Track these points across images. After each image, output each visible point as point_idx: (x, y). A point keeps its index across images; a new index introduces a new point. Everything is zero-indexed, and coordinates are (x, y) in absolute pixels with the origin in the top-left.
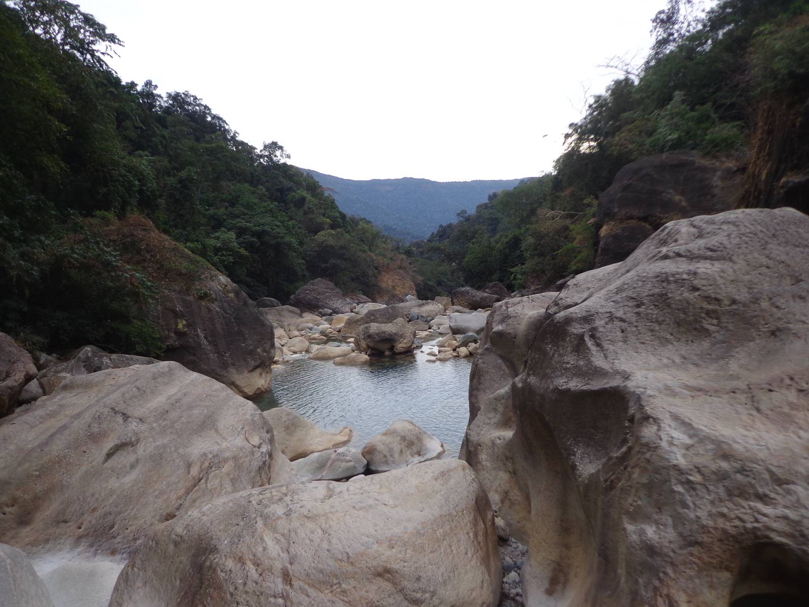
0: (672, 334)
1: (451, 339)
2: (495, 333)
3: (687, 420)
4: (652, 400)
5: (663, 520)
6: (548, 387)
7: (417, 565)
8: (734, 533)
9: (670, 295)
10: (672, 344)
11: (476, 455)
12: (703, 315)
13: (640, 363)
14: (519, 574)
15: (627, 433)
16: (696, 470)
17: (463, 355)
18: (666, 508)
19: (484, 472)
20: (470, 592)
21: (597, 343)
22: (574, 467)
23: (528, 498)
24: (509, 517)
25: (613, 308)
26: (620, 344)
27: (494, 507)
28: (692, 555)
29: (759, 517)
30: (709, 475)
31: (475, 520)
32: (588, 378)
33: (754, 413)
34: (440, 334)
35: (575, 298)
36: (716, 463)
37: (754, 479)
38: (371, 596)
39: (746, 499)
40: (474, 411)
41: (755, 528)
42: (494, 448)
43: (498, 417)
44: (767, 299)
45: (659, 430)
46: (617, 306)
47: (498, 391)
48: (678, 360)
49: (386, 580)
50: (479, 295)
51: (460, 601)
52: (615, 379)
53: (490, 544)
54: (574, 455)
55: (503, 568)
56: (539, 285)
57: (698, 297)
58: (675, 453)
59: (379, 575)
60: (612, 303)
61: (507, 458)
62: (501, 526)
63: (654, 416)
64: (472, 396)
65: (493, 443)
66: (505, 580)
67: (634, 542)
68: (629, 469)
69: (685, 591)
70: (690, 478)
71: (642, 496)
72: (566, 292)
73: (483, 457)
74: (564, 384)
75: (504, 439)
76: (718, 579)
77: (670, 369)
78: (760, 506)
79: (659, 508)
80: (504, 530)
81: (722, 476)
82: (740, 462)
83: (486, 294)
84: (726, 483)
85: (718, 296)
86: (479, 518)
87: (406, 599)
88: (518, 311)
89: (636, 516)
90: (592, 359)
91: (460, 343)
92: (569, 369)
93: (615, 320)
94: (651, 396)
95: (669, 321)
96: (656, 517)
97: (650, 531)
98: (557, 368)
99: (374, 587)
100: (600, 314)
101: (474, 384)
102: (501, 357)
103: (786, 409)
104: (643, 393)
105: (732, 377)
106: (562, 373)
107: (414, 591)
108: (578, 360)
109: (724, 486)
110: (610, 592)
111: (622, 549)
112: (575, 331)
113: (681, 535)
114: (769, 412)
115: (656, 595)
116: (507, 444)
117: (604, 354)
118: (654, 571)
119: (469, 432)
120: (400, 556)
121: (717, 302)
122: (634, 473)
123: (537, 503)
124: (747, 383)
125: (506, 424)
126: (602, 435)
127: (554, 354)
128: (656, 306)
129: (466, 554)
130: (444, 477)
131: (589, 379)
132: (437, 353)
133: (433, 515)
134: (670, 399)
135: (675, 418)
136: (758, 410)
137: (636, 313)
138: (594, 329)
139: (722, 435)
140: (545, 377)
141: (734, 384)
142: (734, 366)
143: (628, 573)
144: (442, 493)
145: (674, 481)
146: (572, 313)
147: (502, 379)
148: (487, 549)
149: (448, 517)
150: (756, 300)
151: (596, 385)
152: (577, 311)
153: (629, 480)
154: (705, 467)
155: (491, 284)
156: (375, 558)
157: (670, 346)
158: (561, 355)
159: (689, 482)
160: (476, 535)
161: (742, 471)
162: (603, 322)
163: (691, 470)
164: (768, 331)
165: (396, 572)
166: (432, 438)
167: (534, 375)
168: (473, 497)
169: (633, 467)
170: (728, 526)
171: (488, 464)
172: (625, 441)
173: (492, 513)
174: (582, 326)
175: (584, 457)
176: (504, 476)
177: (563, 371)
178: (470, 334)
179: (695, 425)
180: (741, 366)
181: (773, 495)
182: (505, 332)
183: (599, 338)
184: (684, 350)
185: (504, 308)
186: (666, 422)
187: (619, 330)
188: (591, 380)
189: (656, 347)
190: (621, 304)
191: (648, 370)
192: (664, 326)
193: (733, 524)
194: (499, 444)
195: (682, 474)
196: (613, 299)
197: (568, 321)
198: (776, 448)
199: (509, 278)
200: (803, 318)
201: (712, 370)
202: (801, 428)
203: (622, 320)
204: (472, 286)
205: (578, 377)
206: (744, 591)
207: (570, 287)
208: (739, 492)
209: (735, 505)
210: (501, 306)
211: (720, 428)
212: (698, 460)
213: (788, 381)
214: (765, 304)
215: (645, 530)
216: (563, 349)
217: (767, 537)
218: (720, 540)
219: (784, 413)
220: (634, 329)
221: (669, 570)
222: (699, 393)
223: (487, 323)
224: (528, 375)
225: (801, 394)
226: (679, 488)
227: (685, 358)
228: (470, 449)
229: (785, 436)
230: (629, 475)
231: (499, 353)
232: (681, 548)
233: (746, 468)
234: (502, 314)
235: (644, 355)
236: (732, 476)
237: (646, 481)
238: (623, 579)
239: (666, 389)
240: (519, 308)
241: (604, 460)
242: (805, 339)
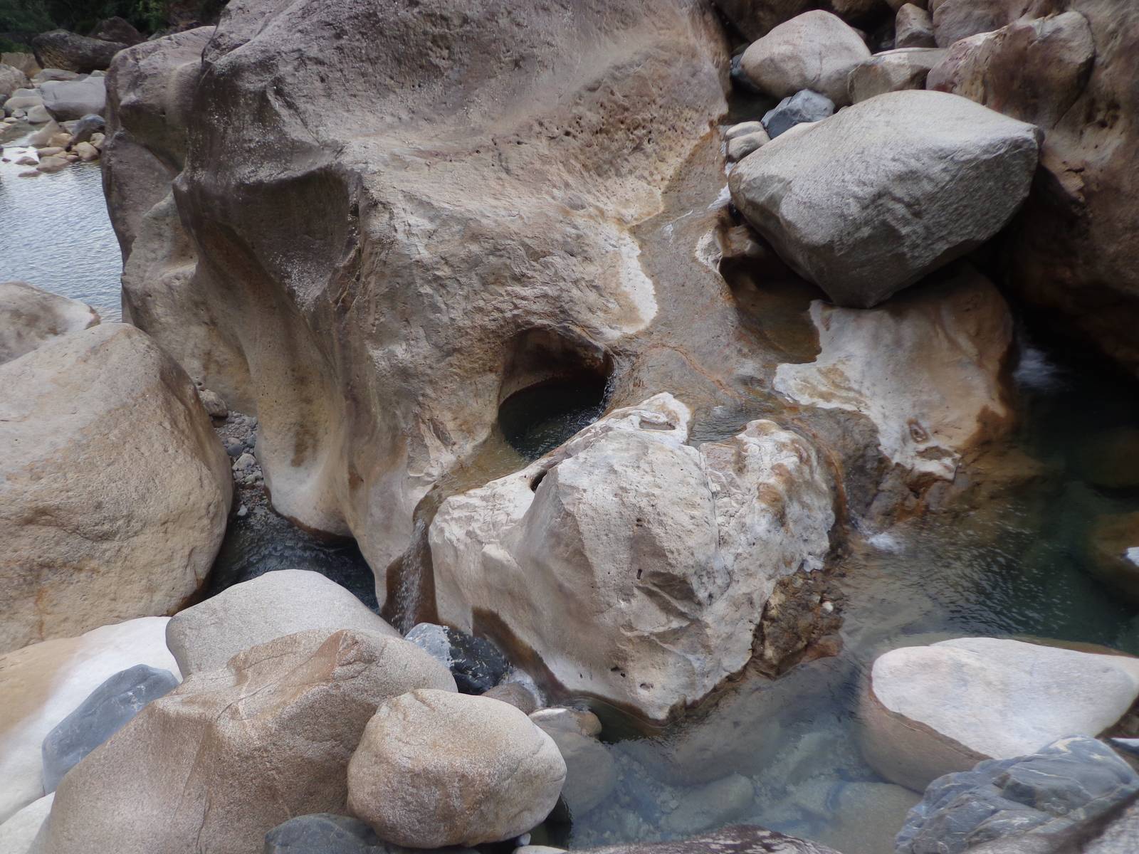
0: (392, 78)
1: (57, 131)
2: (126, 107)
3: (424, 198)
4: (377, 178)
5: (414, 333)
6: (229, 184)
7: (90, 488)
8: (494, 328)
9: (380, 16)
10: (395, 92)
11: (147, 311)
12: (429, 44)
13: (355, 126)
14: (253, 454)
15: (353, 231)
16: (443, 262)
17: (86, 155)
18: (415, 318)
19: (167, 333)
20: (186, 498)
21: (287, 102)
22: (292, 294)
23: (240, 352)
24: (221, 386)
25: (301, 42)
26: (323, 100)
27: (195, 379)
28: (451, 365)
29: (518, 302)
30: (458, 264)
31: (167, 402)
32: (286, 159)
33: (504, 175)
34: (32, 123)
35: (244, 32)
36: (465, 247)
37: (509, 258)
38: (25, 554)
39: (503, 285)
40: (126, 243)
41: (515, 316)
42: (172, 294)
43: (167, 246)
44: (506, 14)
45: (391, 218)
46: (308, 38)
47: (157, 205)
48: (405, 116)
49: (44, 525)
50: (89, 44)
51: (174, 513)
52: (323, 155)
53: (200, 429)
54: (289, 277)
55: (229, 453)
56: (192, 19)
57: (418, 16)
58: (416, 246)
59: (29, 521)
60: (298, 35)
61: (196, 304)
62: (212, 401)
63: (383, 201)
64: (114, 221)
65: (170, 288)
66: (235, 467)
67: (385, 370)
68: (363, 280)
69: (450, 409)
70: (438, 273)
71: (385, 310)
72: (228, 22)
73: (159, 310)
74: (252, 175)
75: (186, 278)
76: (483, 384)
77: (397, 131)
78: (518, 289)
79: (407, 320)
80: (218, 405)
81: (473, 263)
82: (491, 241)
83: (100, 43)
84: (480, 270)
85: (445, 13)
86: (173, 399)
87: (87, 538)
88: (157, 65)
89: (381, 336)
90: (286, 129)
91: (75, 136)
92: (254, 150)
93: (307, 62)
94: (375, 173)
95: (385, 57)
96: (404, 332)
97: (400, 351)
98: (235, 151)
99: (26, 541)
100: (283, 54)
101: (113, 200)
102: (147, 147)
103: (538, 165)
104: (364, 170)
105: (475, 132)
106: (244, 158)
107: (97, 524)
108: (264, 135)
109: (477, 274)
110: (367, 438)
111: (372, 383)
112: (251, 87)
113: (436, 346)
114: (520, 172)
115: (417, 423)
116: (191, 285)
117: (302, 120)
118: (411, 396)
119: (126, 278)
120: (56, 486)
121: (444, 23)
122: (369, 283)
123: (255, 356)
124: (491, 137)
125: (184, 255)
126: (323, 241)
127: (225, 130)
128: (363, 34)
129: (166, 451)
130: (99, 355)
131: (287, 161)
132: (36, 159)
133: (96, 414)
134: (402, 174)
135: (410, 197)
136: (508, 171)
137: (337, 48)
138: (279, 81)
139: (469, 211)
140: (219, 168)
141: (478, 139)
142: (475, 117)
143: (383, 408)
144: (103, 377)
145: (419, 282)
146: (240, 56)
147: (160, 185)
148: (198, 437)
149: (121, 410)
150: (492, 17)
151: (298, 169)
152: (248, 53)
153: (365, 293)
154: (452, 255)
155: (105, 22)
156: (14, 501)
157: (392, 96)
158: (237, 130)
159: (437, 278)
160: (174, 423)
161: (495, 251)
162: (290, 68)
163: (437, 263)
164: (510, 61)
165: (58, 509)
166: (70, 303)
167: (202, 167)
168: (154, 372)
169: (366, 277)
170: (486, 321)
171: (170, 320)
172: (351, 243)
173: (192, 387)
174: (261, 78)
175: (303, 277)
176: (199, 331)
177: (247, 155)
178: (90, 117)
179: (435, 204)
180: (484, 115)
181: (530, 273)
182: (143, 105)
183: (289, 95)
184: (412, 98)
185: (131, 61)
186: (399, 205)
187: (317, 78)
188: (291, 162)
189: (374, 100)
190: (313, 36)
191: (367, 136)
192: (380, 67)
193: (491, 318)
194: (180, 286)
195: (428, 270)
196: (300, 28)
197: (236, 71)
198: (530, 215)
199: (135, 10)
200: (549, 39)
201: (449, 124)
202: (555, 186)
203: (319, 62)
204: (71, 29)
205: (271, 161)
206: (513, 388)
207: (233, 14)
208: (494, 278)
209: (492, 295)
210: (125, 58)
211: (465, 201)
212: (443, 249)
213: (537, 128)
214: (504, 21)
215: (394, 352)
216: (238, 119)
217: (529, 323)
218: (481, 340)
219: (536, 170)
220: (339, 74)
221: (429, 391)
222: (437, 159)
223: (108, 91)
224: (194, 169)
225: (553, 143)
226: (427, 290)
227: (413, 112)
228: (135, 304)
229: (539, 199)
230: (364, 287)
231: (143, 142)
232: (438, 361)
233: (499, 247)
234: (130, 73)
235: (358, 113)
236: (485, 260)
237: (387, 290)
238: (379, 418)
239: (393, 160)
240: (156, 59)
241: (329, 276)
242: (553, 68)
